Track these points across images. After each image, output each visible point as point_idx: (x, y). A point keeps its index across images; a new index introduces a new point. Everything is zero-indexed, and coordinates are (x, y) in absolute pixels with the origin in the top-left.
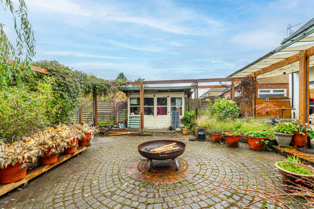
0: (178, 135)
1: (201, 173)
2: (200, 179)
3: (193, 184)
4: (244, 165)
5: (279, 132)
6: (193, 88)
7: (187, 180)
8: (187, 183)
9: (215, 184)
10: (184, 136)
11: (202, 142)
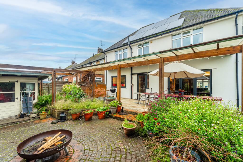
0: (35, 121)
1: (86, 148)
2: (89, 152)
3: (88, 158)
4: (104, 131)
5: (111, 106)
6: (51, 75)
7: (82, 158)
8: (83, 160)
9: (100, 151)
10: (43, 121)
11: (65, 122)
